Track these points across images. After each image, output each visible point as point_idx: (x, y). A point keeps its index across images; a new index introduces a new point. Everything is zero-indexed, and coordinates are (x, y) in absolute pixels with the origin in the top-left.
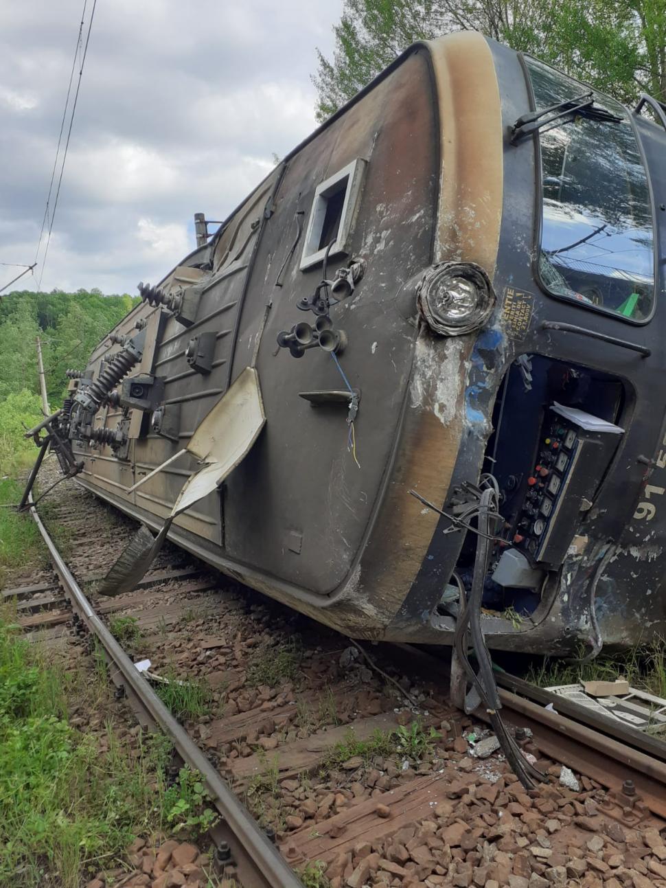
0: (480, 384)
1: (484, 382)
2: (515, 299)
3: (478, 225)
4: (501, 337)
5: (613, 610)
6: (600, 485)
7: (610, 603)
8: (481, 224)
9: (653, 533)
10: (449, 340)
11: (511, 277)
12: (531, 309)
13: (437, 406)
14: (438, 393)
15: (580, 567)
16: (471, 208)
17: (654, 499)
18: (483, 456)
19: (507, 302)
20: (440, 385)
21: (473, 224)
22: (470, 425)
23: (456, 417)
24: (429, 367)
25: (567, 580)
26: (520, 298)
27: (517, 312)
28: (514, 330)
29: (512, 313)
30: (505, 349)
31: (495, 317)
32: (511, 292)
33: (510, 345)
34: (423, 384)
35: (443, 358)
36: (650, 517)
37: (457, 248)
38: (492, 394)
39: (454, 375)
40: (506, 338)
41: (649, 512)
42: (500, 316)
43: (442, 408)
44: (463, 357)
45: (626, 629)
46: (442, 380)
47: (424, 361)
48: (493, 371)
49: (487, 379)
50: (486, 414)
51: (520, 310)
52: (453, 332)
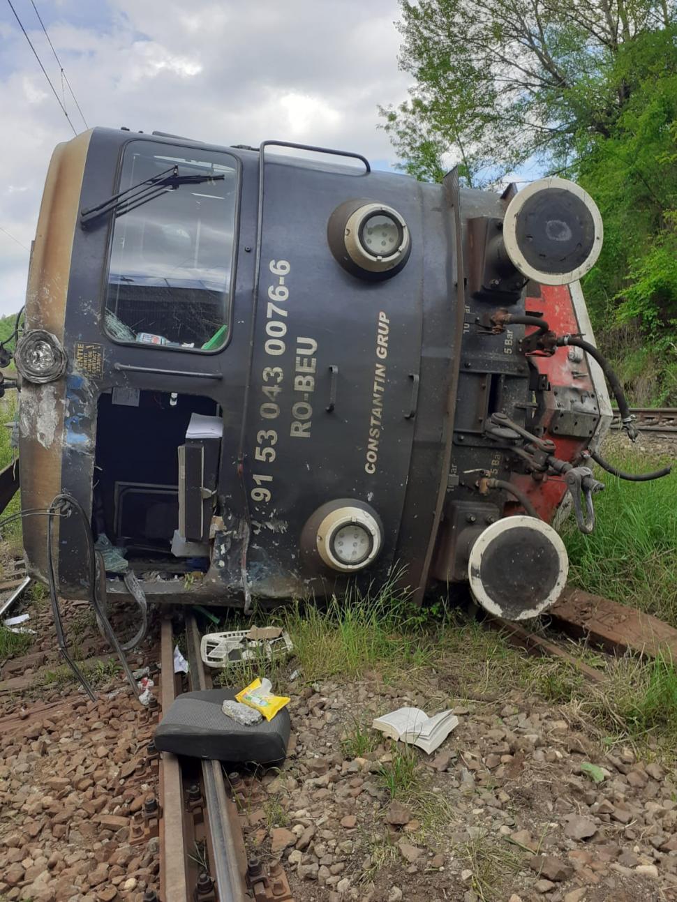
0: (79, 414)
1: (82, 412)
2: (86, 351)
3: (51, 301)
4: (82, 380)
5: (274, 571)
6: (217, 477)
7: (269, 565)
8: (53, 299)
9: (275, 511)
10: (43, 387)
11: (80, 335)
12: (102, 356)
13: (38, 435)
14: (38, 426)
15: (232, 539)
16: (47, 287)
17: (265, 484)
18: (93, 467)
19: (78, 354)
20: (39, 420)
21: (48, 300)
22: (70, 446)
23: (54, 441)
24: (32, 407)
25: (220, 550)
26: (91, 349)
27: (90, 360)
28: (90, 373)
29: (85, 361)
30: (89, 387)
31: (71, 366)
32: (81, 347)
33: (92, 384)
34: (28, 419)
35: (40, 399)
36: (268, 499)
37: (40, 319)
38: (92, 420)
39: (50, 410)
40: (86, 379)
41: (265, 495)
42: (75, 365)
43: (42, 436)
44: (57, 397)
45: (292, 586)
46: (40, 416)
47: (28, 403)
48: (87, 403)
49: (85, 410)
50: (90, 436)
51: (92, 358)
52: (42, 380)
